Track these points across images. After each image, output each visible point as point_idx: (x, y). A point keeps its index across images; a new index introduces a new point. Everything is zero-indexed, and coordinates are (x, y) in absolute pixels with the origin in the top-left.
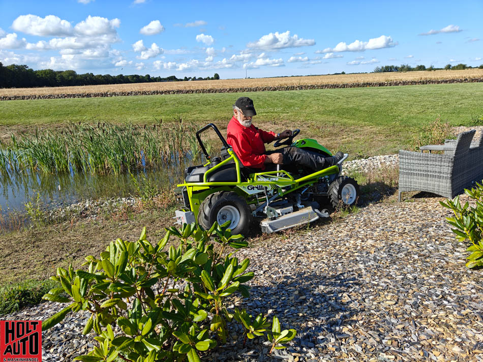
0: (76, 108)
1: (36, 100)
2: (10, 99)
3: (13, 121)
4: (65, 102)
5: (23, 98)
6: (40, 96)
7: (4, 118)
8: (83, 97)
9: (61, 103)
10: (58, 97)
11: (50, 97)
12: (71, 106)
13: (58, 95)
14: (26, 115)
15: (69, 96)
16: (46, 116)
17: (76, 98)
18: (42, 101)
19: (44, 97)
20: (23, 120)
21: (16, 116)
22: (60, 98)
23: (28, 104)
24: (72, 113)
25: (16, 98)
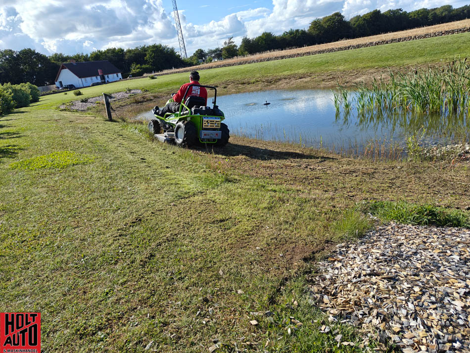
0: (455, 45)
1: (411, 41)
2: (387, 43)
3: (389, 63)
4: (442, 40)
5: (399, 40)
6: (415, 37)
7: (381, 60)
8: (464, 31)
9: (438, 42)
10: (435, 35)
11: (425, 36)
12: (450, 43)
13: (435, 33)
14: (400, 57)
15: (447, 32)
16: (421, 56)
17: (455, 34)
18: (418, 41)
19: (420, 37)
20: (397, 62)
21: (392, 58)
22: (436, 36)
23: (404, 46)
24: (449, 50)
25: (392, 41)
